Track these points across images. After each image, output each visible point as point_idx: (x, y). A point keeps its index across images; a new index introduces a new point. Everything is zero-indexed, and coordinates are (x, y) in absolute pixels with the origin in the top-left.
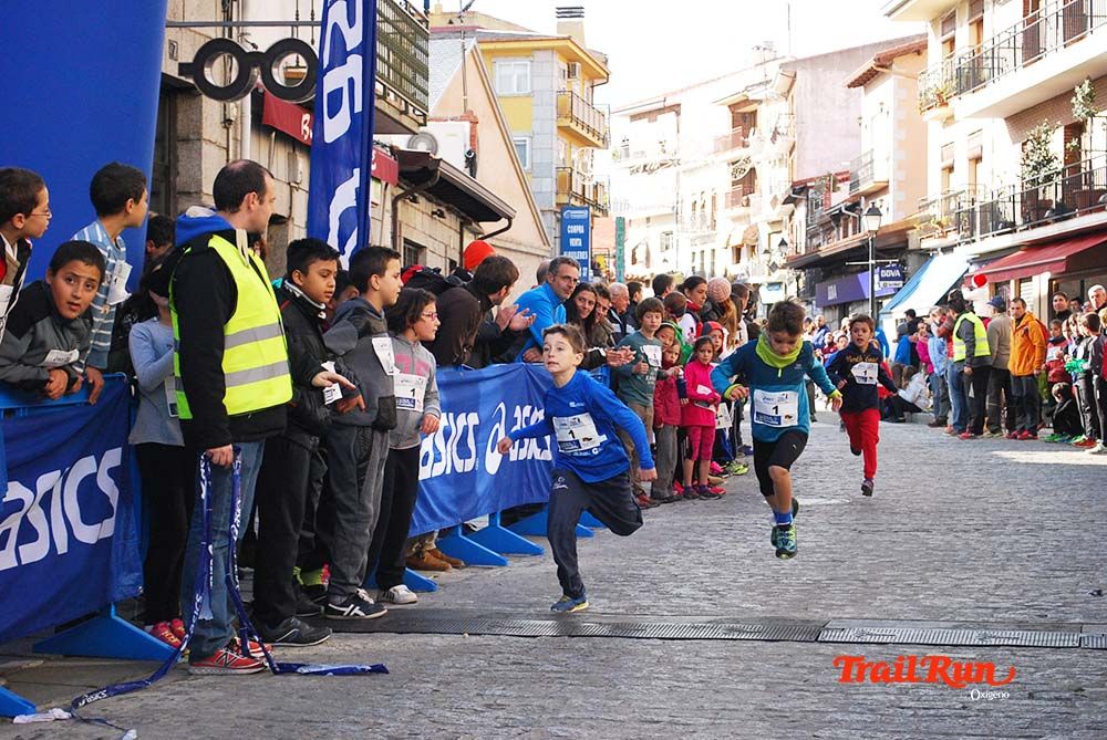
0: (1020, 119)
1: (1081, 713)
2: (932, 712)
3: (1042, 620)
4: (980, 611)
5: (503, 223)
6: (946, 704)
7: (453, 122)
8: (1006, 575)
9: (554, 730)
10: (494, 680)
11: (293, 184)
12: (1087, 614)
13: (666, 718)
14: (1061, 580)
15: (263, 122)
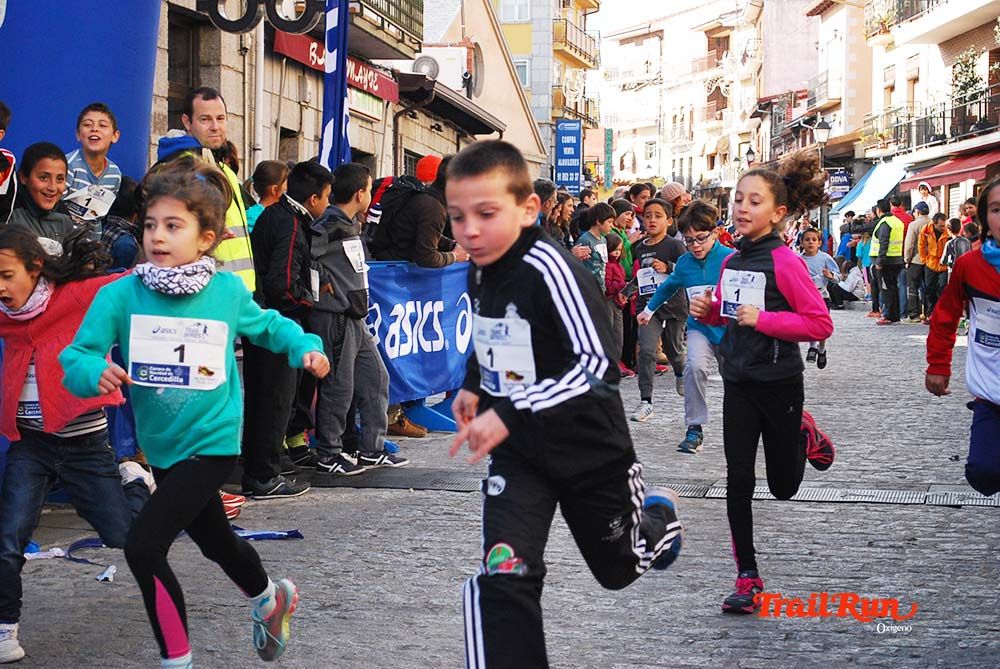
0: (952, 44)
1: (907, 558)
2: (783, 557)
3: (900, 481)
4: (850, 472)
6: (797, 550)
7: (453, 48)
8: (884, 442)
9: (463, 569)
10: (425, 528)
11: (303, 103)
12: (940, 476)
13: (559, 560)
14: (928, 447)
15: (275, 50)
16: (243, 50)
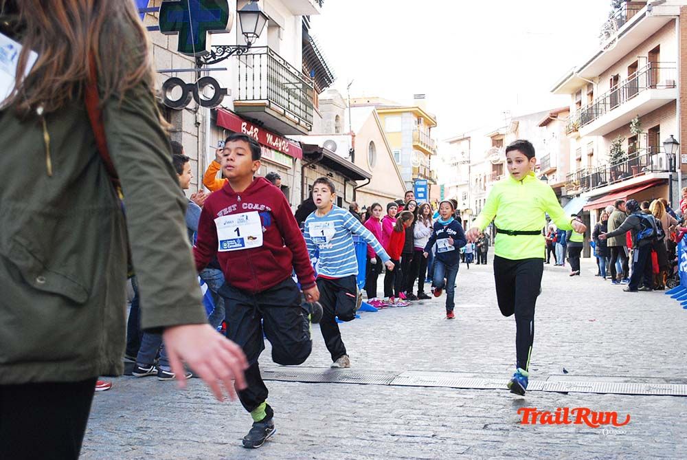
2: (410, 439)
5: (367, 181)
7: (344, 136)
14: (562, 348)
15: (218, 124)
16: (197, 124)
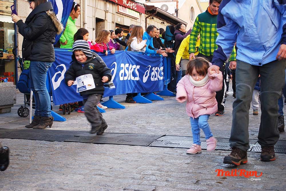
7: (172, 2)
11: (106, 11)
